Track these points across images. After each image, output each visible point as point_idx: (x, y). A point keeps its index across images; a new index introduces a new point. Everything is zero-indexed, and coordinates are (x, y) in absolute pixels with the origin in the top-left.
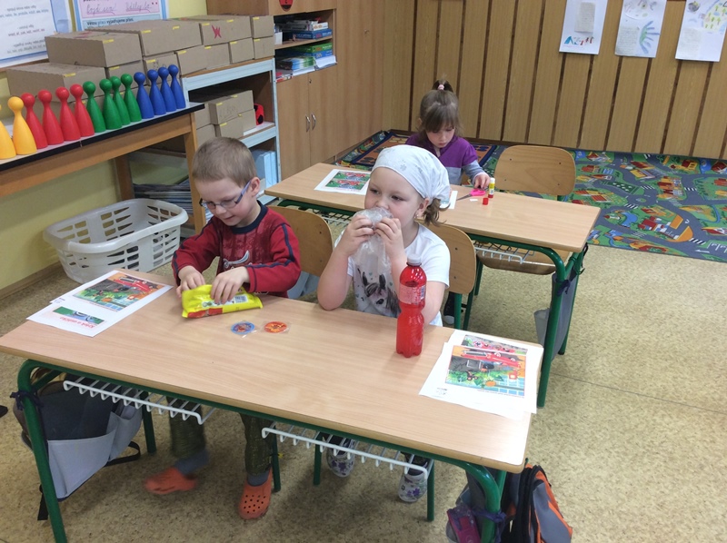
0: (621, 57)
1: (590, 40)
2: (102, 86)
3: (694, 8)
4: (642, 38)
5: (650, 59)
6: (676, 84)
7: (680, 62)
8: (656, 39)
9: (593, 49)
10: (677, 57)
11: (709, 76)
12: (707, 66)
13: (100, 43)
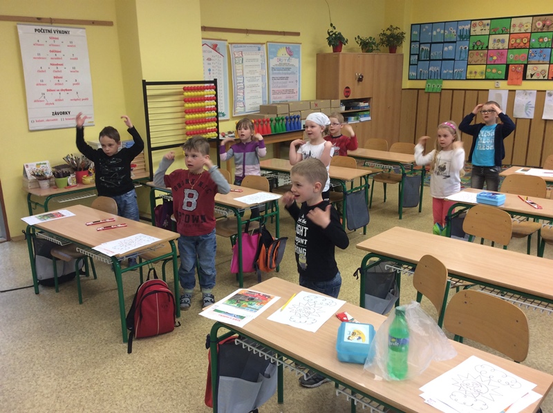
0: (517, 119)
2: (275, 120)
3: (550, 95)
4: (526, 109)
5: (531, 119)
6: (545, 131)
7: (546, 121)
8: (533, 110)
10: (543, 118)
13: (276, 107)
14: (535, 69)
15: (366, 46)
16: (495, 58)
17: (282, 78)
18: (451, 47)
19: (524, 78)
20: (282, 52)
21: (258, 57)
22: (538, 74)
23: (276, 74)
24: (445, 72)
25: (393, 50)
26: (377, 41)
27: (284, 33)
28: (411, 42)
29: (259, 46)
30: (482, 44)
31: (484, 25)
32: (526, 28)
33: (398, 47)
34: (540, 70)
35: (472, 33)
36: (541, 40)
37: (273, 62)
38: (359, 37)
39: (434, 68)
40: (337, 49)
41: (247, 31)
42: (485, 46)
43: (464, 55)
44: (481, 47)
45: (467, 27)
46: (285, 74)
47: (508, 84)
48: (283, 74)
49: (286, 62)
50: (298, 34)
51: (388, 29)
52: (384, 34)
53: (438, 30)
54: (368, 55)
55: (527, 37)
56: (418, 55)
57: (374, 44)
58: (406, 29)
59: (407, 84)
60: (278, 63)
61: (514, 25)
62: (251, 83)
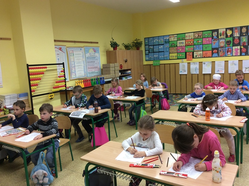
0: (192, 74)
1: (185, 71)
3: (204, 64)
4: (195, 70)
5: (198, 74)
6: (204, 79)
7: (204, 74)
8: (198, 70)
9: (186, 73)
10: (203, 73)
11: (210, 77)
12: (209, 75)
14: (197, 53)
15: (127, 47)
16: (180, 50)
17: (92, 62)
18: (162, 47)
19: (193, 58)
20: (91, 51)
21: (81, 53)
22: (198, 56)
23: (89, 60)
24: (160, 57)
25: (138, 49)
26: (131, 45)
27: (91, 43)
28: (145, 45)
29: (81, 48)
30: (175, 44)
31: (175, 37)
32: (192, 37)
33: (140, 48)
34: (199, 54)
35: (170, 40)
36: (198, 42)
37: (88, 55)
38: (123, 43)
39: (156, 56)
40: (115, 48)
41: (75, 42)
42: (176, 45)
43: (167, 50)
44: (174, 46)
45: (168, 38)
46: (93, 60)
47: (187, 61)
48: (92, 60)
49: (93, 55)
50: (97, 43)
51: (135, 40)
52: (134, 42)
53: (156, 40)
54: (128, 51)
55: (192, 41)
56: (149, 50)
57: (130, 46)
58: (143, 40)
59: (145, 63)
60: (90, 55)
61: (187, 36)
62: (78, 64)
